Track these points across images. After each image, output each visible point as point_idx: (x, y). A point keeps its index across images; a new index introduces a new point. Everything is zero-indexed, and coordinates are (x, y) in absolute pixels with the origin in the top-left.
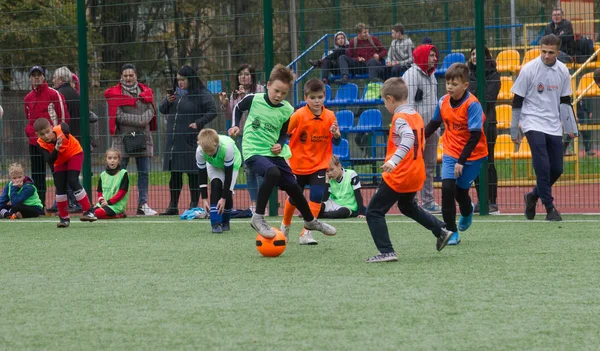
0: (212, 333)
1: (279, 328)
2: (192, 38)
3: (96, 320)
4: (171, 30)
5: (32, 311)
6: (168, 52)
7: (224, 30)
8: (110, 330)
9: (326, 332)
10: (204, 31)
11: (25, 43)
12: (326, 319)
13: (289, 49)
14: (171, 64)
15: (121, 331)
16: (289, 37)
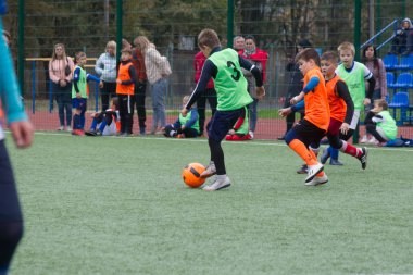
0: (315, 225)
1: (362, 224)
2: (302, 19)
3: (236, 212)
4: (288, 13)
5: (192, 203)
6: (285, 27)
7: (324, 14)
8: (246, 220)
9: (395, 228)
10: (311, 14)
11: (189, 18)
12: (394, 219)
13: (368, 29)
14: (287, 36)
15: (253, 221)
16: (368, 21)
